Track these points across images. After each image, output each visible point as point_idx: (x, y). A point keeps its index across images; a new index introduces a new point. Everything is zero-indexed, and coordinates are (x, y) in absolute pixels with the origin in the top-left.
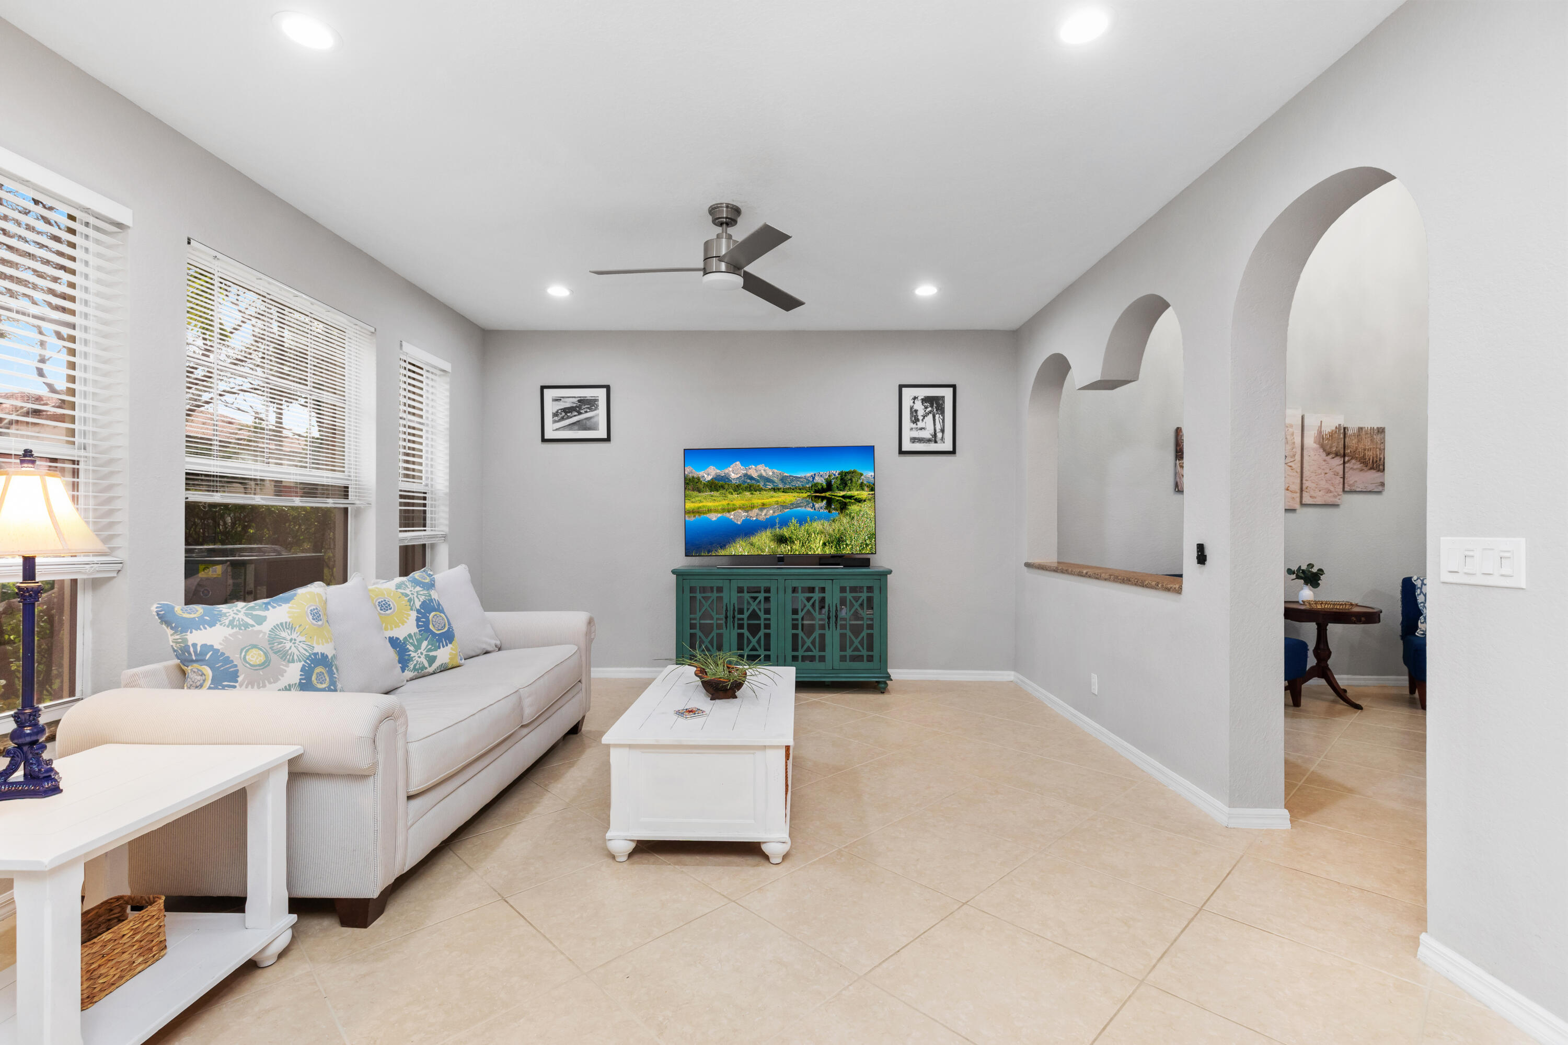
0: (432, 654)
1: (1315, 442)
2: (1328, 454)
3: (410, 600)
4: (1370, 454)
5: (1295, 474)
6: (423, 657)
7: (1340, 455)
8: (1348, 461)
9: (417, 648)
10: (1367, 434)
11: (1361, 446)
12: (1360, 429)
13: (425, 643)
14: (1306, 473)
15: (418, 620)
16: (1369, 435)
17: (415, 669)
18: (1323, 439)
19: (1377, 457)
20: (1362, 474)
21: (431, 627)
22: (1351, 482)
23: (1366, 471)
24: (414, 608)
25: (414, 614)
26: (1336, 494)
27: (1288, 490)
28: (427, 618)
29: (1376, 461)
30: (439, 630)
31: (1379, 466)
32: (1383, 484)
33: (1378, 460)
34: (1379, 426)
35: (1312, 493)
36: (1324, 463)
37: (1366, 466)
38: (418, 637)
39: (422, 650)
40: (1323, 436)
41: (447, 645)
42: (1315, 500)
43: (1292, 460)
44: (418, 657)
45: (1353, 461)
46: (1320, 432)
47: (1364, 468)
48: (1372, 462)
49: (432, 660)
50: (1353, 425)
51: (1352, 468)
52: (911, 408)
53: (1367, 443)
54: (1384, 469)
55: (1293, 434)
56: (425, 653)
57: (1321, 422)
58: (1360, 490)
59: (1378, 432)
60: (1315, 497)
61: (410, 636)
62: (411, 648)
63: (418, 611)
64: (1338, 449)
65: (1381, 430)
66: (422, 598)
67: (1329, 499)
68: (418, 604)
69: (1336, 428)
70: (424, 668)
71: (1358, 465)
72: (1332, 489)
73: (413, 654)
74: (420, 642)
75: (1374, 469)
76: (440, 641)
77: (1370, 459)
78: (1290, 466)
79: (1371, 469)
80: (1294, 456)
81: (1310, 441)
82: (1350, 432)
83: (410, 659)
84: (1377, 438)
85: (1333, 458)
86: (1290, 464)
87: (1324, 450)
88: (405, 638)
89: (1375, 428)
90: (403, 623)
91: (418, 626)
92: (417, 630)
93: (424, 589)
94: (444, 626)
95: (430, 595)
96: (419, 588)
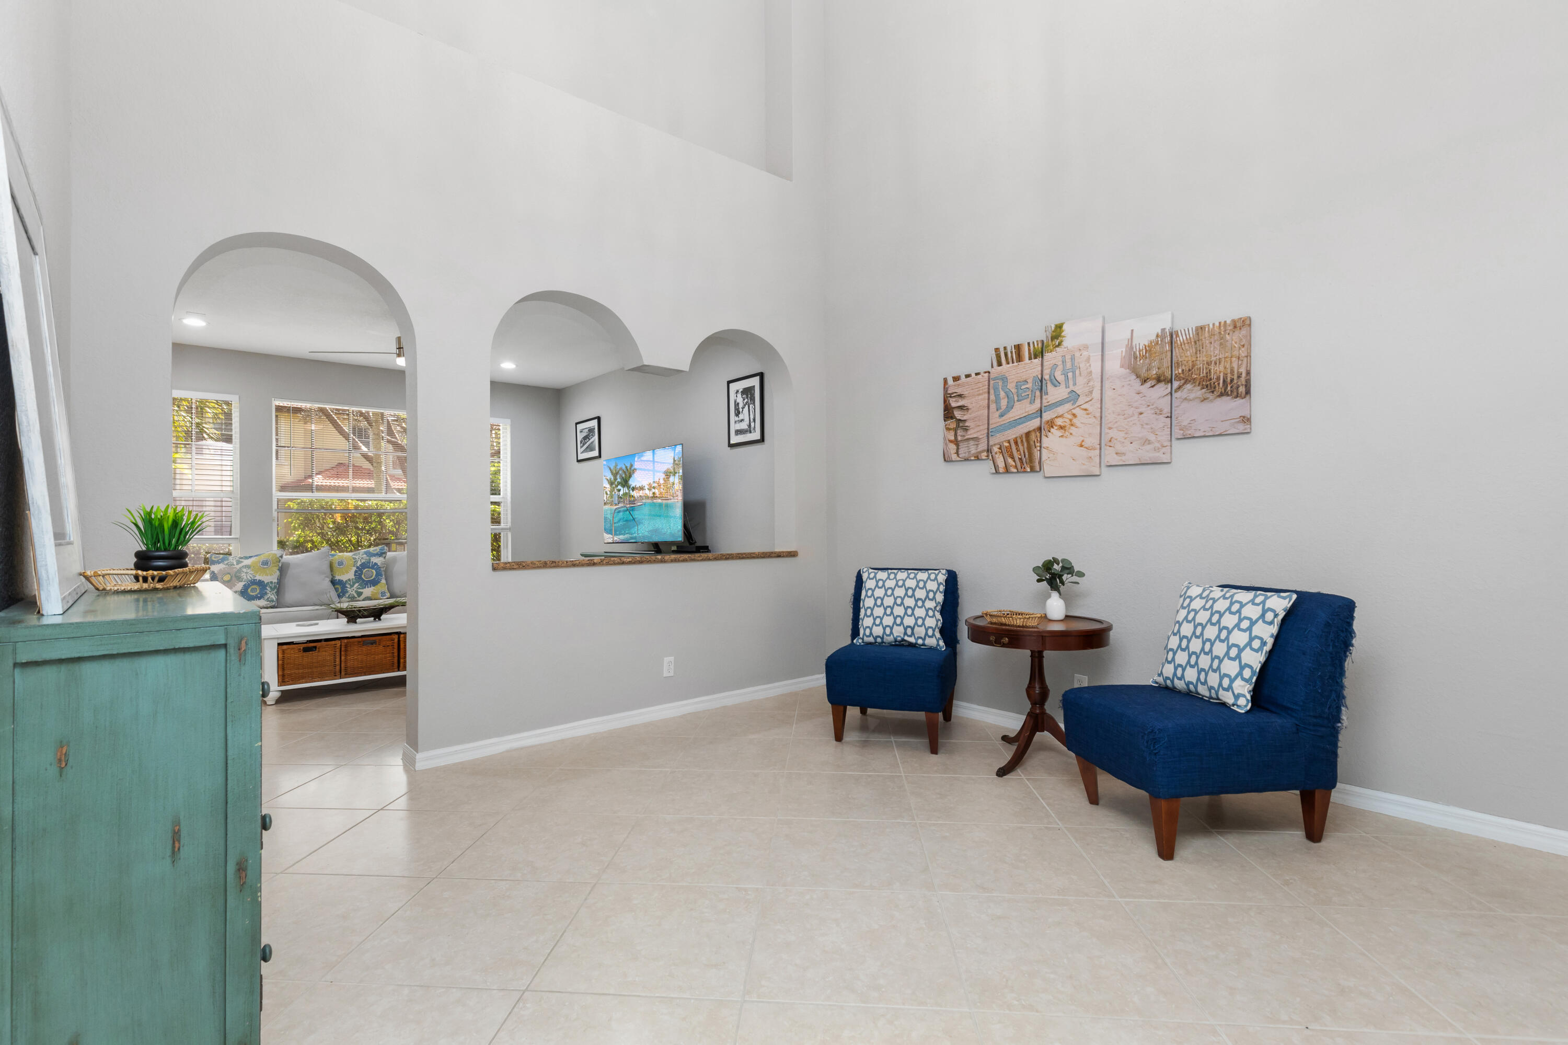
0: (359, 590)
1: (1122, 366)
2: (1145, 381)
3: (355, 562)
4: (1218, 370)
5: (1092, 420)
6: (354, 591)
7: (1164, 380)
8: (1179, 388)
9: (352, 586)
10: (1212, 335)
11: (1202, 358)
12: (1200, 329)
13: (357, 585)
14: (1109, 417)
15: (356, 572)
16: (1216, 337)
17: (349, 597)
18: (1136, 358)
19: (1232, 372)
20: (1206, 405)
21: (363, 576)
22: (1185, 423)
23: (1212, 401)
24: (356, 566)
25: (355, 569)
26: (1158, 445)
27: (1081, 446)
28: (362, 572)
29: (1232, 380)
30: (367, 578)
31: (1238, 387)
32: (1246, 420)
33: (1235, 377)
34: (1236, 317)
35: (1119, 448)
36: (1138, 397)
37: (1213, 392)
38: (354, 581)
39: (354, 588)
40: (1135, 353)
41: (370, 587)
42: (1123, 458)
43: (1088, 399)
44: (351, 591)
45: (1189, 386)
46: (1130, 347)
47: (1210, 396)
48: (1224, 381)
49: (360, 594)
50: (1186, 325)
51: (1185, 399)
52: (735, 402)
53: (1213, 351)
54: (1248, 392)
55: (1088, 360)
56: (355, 589)
57: (1132, 330)
58: (1203, 434)
59: (1235, 327)
60: (1124, 454)
61: (349, 580)
62: (349, 586)
63: (357, 568)
64: (1160, 371)
65: (1238, 325)
66: (364, 561)
67: (1147, 454)
68: (358, 565)
69: (1157, 336)
70: (354, 597)
71: (1198, 392)
72: (1152, 437)
73: (349, 589)
74: (354, 583)
75: (1228, 395)
76: (366, 584)
77: (1218, 378)
78: (1086, 410)
79: (1221, 395)
80: (1091, 392)
81: (1115, 365)
82: (1181, 338)
83: (347, 592)
84: (1233, 339)
85: (1152, 387)
86: (1084, 406)
87: (1138, 376)
88: (346, 581)
89: (1228, 322)
90: (347, 572)
91: (355, 575)
92: (354, 577)
93: (368, 556)
94: (372, 576)
95: (370, 560)
96: (365, 556)
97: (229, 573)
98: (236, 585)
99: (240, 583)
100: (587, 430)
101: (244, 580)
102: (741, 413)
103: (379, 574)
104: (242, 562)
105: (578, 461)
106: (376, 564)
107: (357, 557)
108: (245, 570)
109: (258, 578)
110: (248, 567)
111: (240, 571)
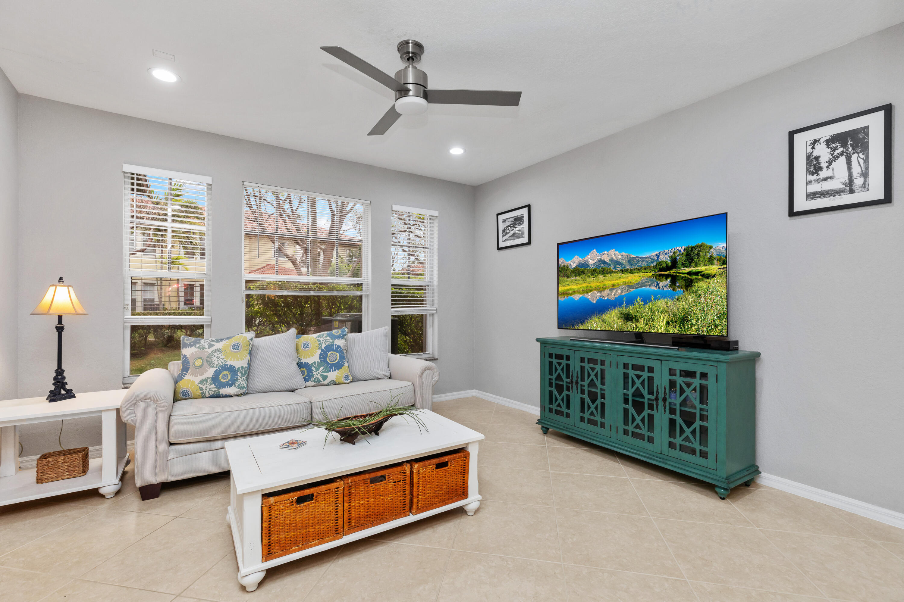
0: (325, 374)
3: (319, 344)
6: (319, 375)
9: (317, 370)
13: (322, 368)
15: (321, 354)
17: (314, 381)
21: (328, 359)
24: (320, 348)
25: (319, 352)
28: (327, 354)
30: (331, 362)
38: (319, 364)
39: (319, 371)
41: (335, 371)
44: (317, 375)
49: (325, 378)
56: (320, 373)
61: (315, 363)
62: (314, 369)
63: (322, 350)
66: (327, 343)
68: (323, 346)
70: (320, 381)
73: (314, 373)
74: (319, 367)
76: (331, 368)
83: (313, 375)
88: (312, 364)
90: (313, 355)
91: (320, 358)
92: (319, 360)
93: (331, 338)
94: (336, 360)
95: (334, 342)
96: (328, 338)
97: (201, 358)
98: (207, 371)
99: (211, 368)
100: (512, 219)
101: (215, 365)
102: (825, 169)
103: (342, 357)
104: (214, 345)
105: (499, 249)
106: (339, 346)
107: (321, 339)
108: (216, 354)
109: (229, 363)
110: (219, 351)
111: (211, 355)
